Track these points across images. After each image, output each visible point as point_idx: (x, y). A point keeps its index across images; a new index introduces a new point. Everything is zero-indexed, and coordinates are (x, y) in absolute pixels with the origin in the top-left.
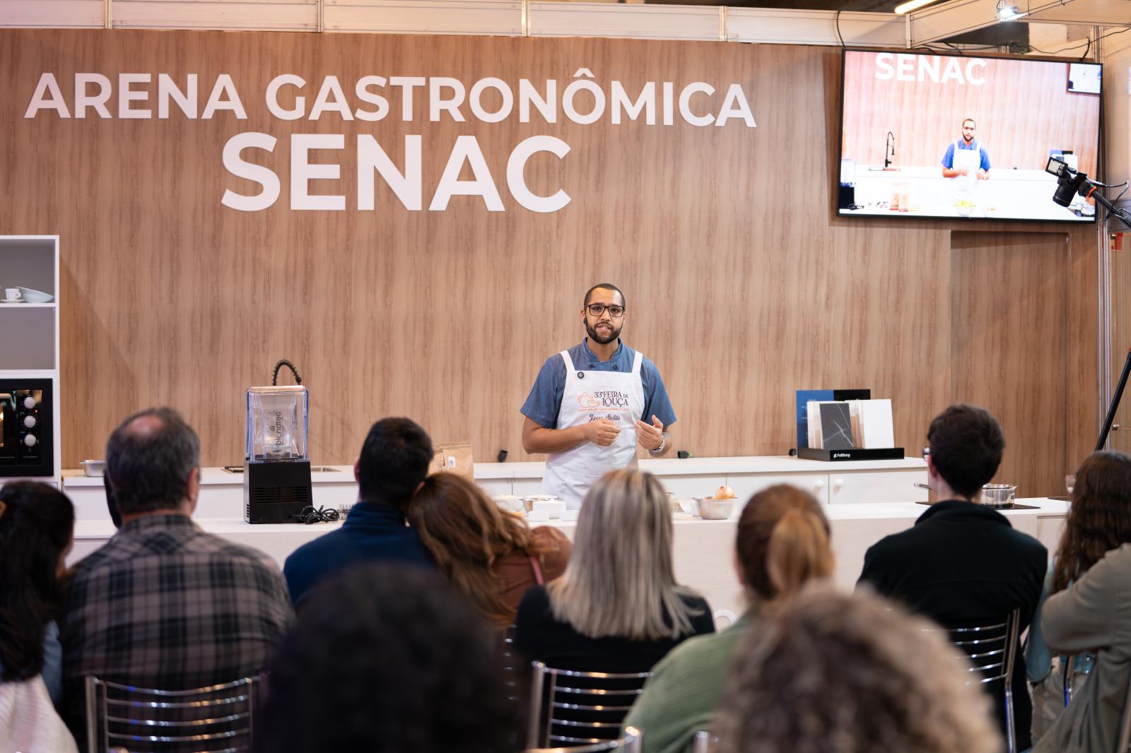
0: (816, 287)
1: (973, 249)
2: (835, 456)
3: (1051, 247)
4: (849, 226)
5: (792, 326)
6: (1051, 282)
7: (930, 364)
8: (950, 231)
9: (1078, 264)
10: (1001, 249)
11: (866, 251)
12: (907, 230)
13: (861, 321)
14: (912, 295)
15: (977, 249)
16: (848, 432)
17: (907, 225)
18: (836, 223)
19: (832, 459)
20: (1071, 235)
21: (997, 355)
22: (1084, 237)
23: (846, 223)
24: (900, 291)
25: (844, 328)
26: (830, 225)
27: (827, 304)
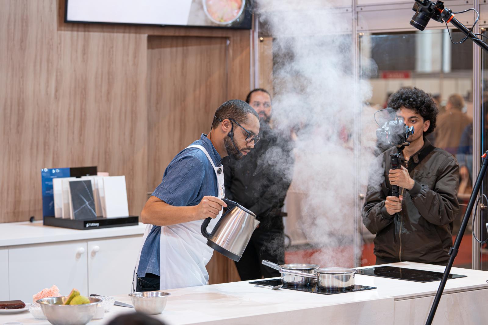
0: (48, 82)
1: (159, 50)
2: (87, 225)
3: (216, 48)
4: (72, 31)
5: (30, 114)
6: (216, 75)
7: (132, 143)
8: (146, 35)
9: (237, 61)
10: (180, 49)
11: (85, 52)
12: (115, 34)
13: (81, 109)
14: (118, 88)
15: (163, 50)
16: (92, 204)
17: (116, 30)
18: (63, 28)
19: (85, 228)
20: (232, 39)
21: (177, 135)
22: (241, 40)
23: (70, 28)
24: (110, 84)
25: (69, 115)
26: (58, 30)
27: (55, 95)
